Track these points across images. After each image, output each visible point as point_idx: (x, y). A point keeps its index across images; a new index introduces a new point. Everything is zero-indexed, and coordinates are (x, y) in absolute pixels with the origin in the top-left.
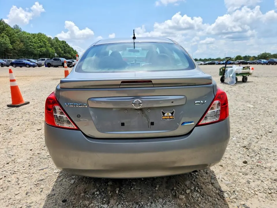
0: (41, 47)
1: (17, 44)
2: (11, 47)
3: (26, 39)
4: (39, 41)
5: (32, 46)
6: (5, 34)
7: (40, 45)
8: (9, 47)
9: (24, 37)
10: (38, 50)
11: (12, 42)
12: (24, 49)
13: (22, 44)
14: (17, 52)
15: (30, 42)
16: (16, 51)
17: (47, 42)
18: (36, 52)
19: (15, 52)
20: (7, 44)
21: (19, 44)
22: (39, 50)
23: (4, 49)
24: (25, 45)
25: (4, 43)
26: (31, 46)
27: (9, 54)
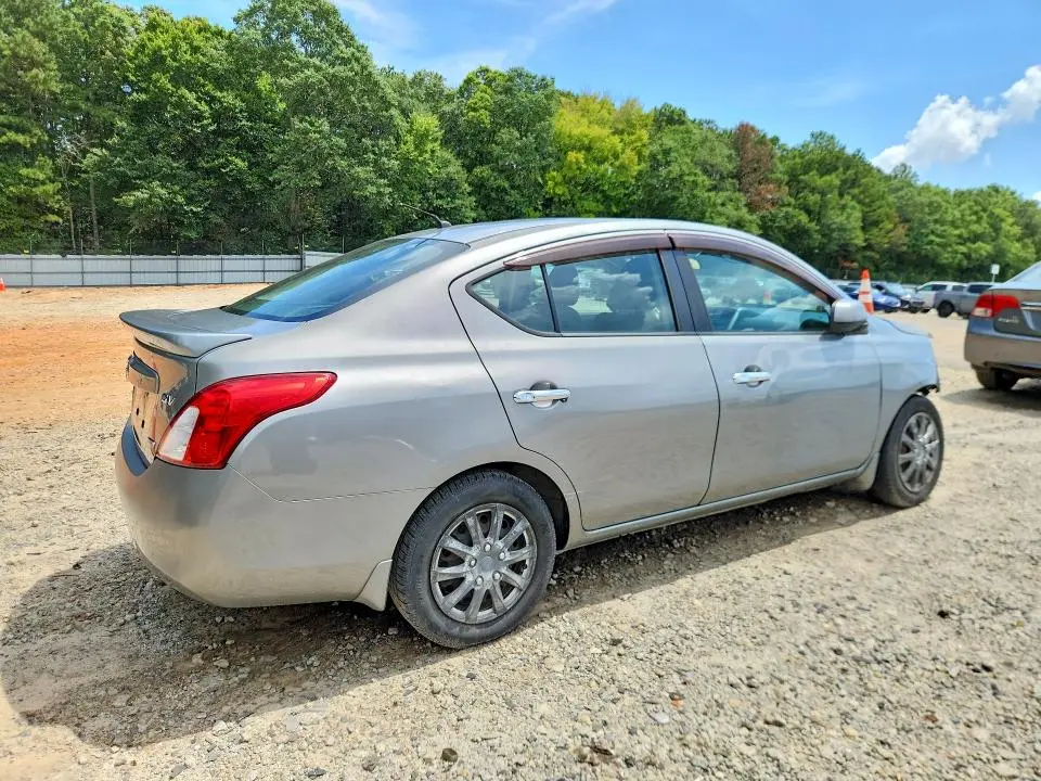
0: (976, 238)
1: (883, 232)
2: (859, 239)
3: (922, 212)
4: (974, 218)
5: (938, 236)
6: (854, 197)
7: (970, 232)
8: (854, 241)
9: (915, 205)
10: (956, 252)
11: (868, 224)
12: (905, 248)
13: (901, 230)
14: (877, 256)
15: (936, 221)
16: (873, 254)
17: (1011, 220)
18: (945, 258)
19: (871, 259)
20: (850, 230)
21: (891, 231)
22: (963, 249)
23: (836, 248)
24: (912, 234)
25: (842, 229)
26: (932, 237)
27: (847, 264)
